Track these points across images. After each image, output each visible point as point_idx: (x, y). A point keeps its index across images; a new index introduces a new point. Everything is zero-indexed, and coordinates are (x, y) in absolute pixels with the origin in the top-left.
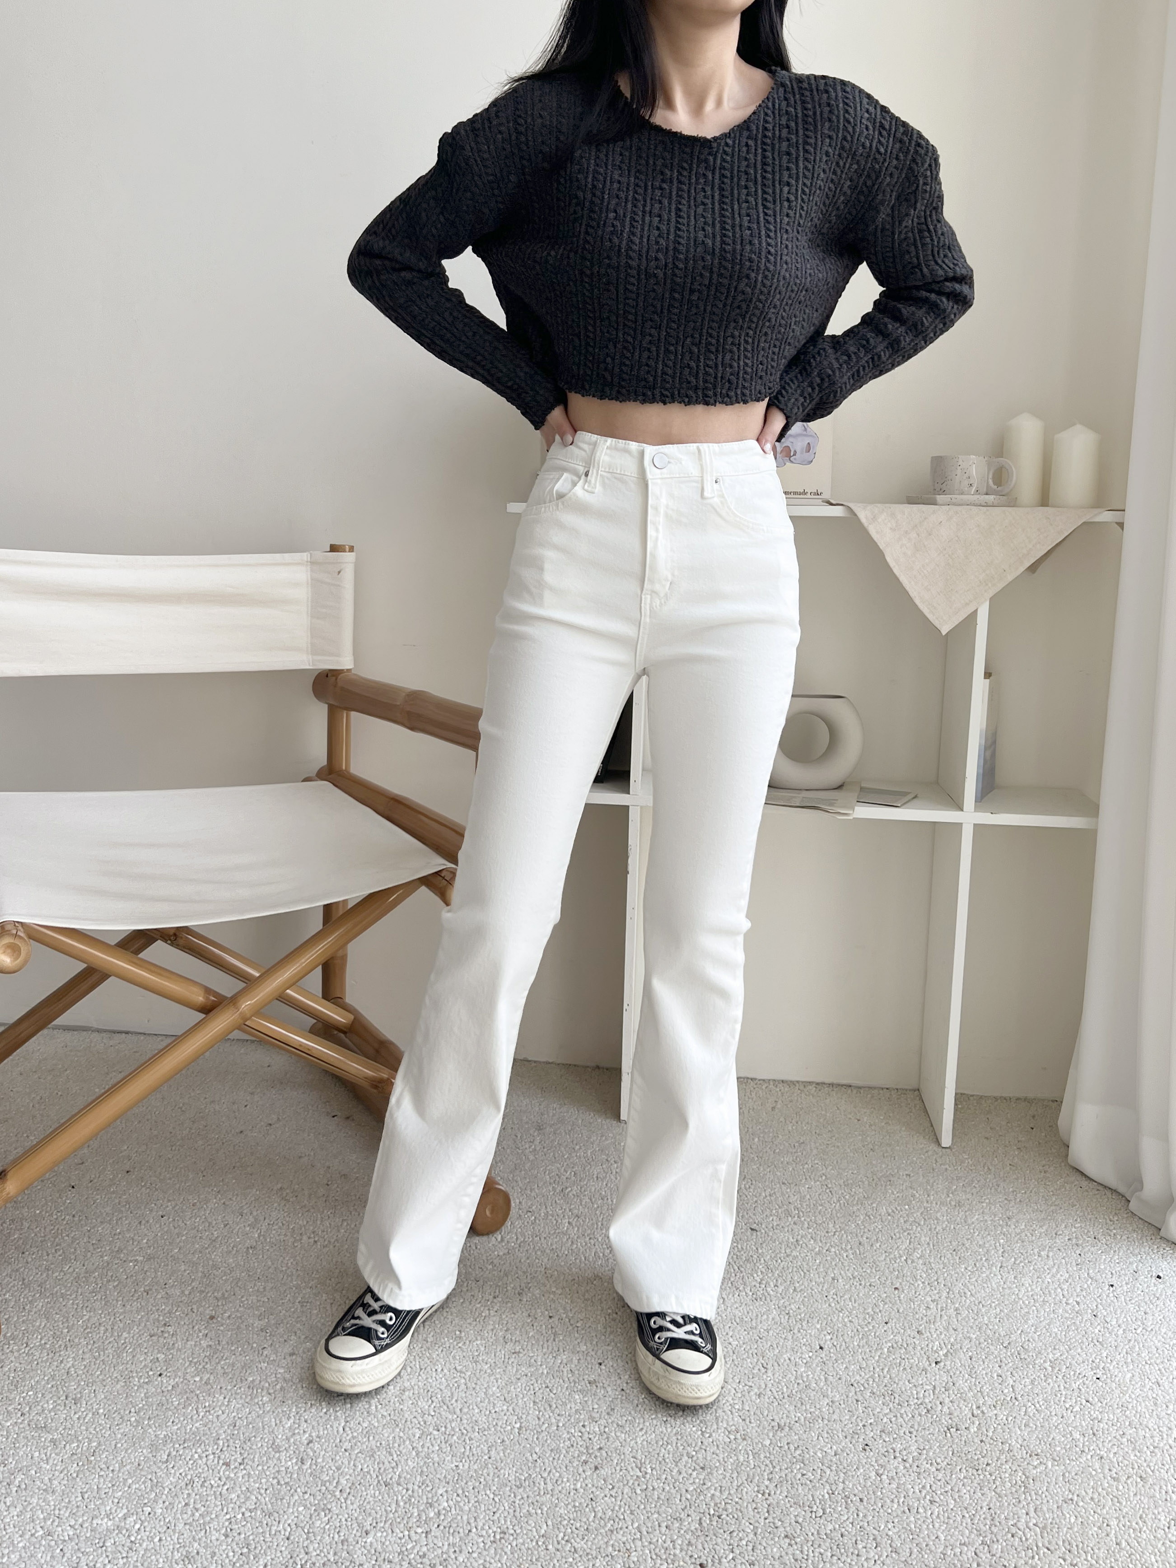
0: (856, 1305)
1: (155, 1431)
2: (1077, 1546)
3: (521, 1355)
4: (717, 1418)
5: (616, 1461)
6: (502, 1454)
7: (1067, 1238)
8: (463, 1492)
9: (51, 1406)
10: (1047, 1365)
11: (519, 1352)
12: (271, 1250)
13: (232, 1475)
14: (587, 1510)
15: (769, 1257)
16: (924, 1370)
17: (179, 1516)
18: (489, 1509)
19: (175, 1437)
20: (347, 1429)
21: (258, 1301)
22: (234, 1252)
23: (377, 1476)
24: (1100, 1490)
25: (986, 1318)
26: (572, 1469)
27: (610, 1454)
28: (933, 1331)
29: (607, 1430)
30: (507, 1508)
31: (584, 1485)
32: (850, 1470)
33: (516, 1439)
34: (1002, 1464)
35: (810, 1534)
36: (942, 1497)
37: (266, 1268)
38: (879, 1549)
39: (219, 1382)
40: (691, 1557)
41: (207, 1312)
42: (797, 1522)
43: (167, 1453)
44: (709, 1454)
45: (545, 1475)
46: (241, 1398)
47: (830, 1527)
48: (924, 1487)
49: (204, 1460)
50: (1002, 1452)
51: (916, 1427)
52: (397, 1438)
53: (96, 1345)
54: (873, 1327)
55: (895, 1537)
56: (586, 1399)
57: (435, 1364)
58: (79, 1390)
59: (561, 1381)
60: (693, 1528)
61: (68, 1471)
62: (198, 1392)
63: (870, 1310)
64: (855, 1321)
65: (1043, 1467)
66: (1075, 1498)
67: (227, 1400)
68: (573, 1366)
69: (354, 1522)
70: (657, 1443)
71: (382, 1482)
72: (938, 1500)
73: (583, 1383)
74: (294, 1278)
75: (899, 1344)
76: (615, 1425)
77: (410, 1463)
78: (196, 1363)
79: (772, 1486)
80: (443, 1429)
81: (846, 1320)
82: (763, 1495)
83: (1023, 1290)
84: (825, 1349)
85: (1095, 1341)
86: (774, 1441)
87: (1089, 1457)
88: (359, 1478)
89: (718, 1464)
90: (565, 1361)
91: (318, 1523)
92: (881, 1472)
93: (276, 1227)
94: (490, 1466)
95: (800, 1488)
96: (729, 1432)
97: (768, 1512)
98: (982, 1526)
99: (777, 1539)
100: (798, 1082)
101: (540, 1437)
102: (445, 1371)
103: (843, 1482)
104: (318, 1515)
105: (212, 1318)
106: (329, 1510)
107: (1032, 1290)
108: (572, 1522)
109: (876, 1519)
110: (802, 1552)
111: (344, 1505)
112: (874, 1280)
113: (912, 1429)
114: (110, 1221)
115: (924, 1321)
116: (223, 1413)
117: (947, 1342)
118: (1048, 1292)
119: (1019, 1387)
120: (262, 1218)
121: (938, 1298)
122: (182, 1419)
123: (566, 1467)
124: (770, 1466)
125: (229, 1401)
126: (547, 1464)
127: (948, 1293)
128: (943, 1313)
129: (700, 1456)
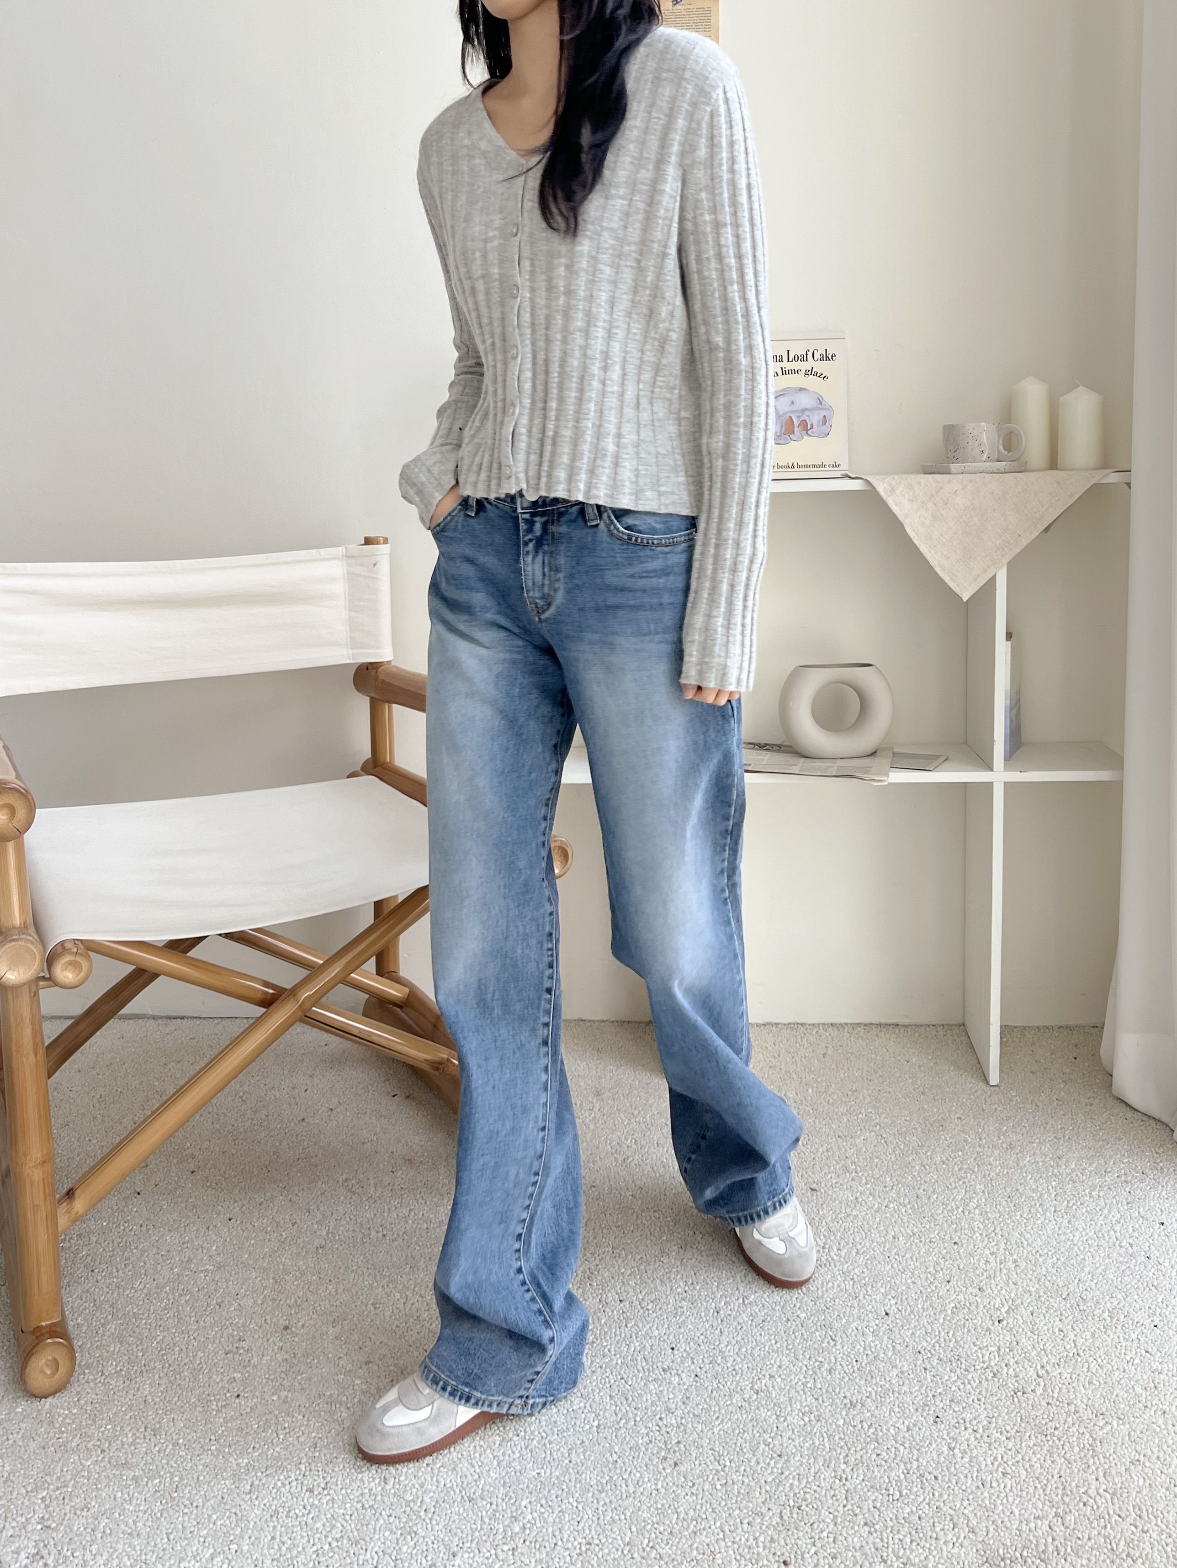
0: (918, 1264)
1: (236, 1460)
2: (1147, 1511)
4: (790, 1399)
5: (694, 1455)
6: (582, 1457)
7: (1116, 1175)
8: (547, 1502)
9: (131, 1440)
10: (1106, 1315)
12: (341, 1249)
13: (316, 1502)
14: (670, 1511)
17: (266, 1551)
18: (573, 1519)
19: (256, 1464)
21: (331, 1306)
22: (304, 1254)
23: (461, 1492)
24: (1165, 1447)
25: (1044, 1269)
26: (652, 1467)
27: (688, 1447)
28: (993, 1287)
29: (683, 1421)
30: (591, 1516)
31: (665, 1484)
32: (923, 1446)
33: (595, 1439)
34: (1069, 1427)
35: (888, 1519)
36: (1014, 1468)
38: (956, 1530)
39: (297, 1399)
40: (774, 1554)
41: (281, 1322)
42: (875, 1507)
43: (250, 1483)
44: (785, 1439)
45: (626, 1476)
46: (320, 1415)
47: (908, 1510)
48: (995, 1459)
49: (288, 1487)
50: (1068, 1413)
51: (983, 1393)
52: (478, 1448)
53: (171, 1368)
54: (935, 1287)
55: (971, 1516)
56: (661, 1389)
58: (157, 1420)
59: (635, 1371)
60: (774, 1523)
61: (152, 1511)
62: (277, 1412)
63: (932, 1269)
64: (918, 1282)
65: (1109, 1427)
66: (1142, 1459)
67: (306, 1419)
68: (646, 1353)
69: (441, 1543)
71: (465, 1497)
72: (1009, 1471)
73: (657, 1372)
74: (366, 1278)
75: (962, 1303)
76: (692, 1416)
77: (492, 1474)
78: (272, 1380)
79: (848, 1470)
80: (523, 1433)
81: (909, 1281)
82: (840, 1480)
83: (1077, 1234)
84: (890, 1316)
85: (1150, 1285)
86: (848, 1420)
87: (1152, 1412)
88: (443, 1495)
89: (794, 1450)
90: (638, 1348)
91: (405, 1549)
92: (953, 1445)
94: (571, 1471)
95: (876, 1471)
96: (803, 1414)
97: (846, 1498)
98: (1054, 1496)
99: (856, 1528)
100: (846, 1024)
101: (619, 1434)
103: (917, 1460)
104: (405, 1539)
105: (286, 1328)
106: (415, 1533)
107: (1086, 1234)
108: (656, 1526)
109: (951, 1498)
110: (882, 1540)
111: (429, 1526)
112: (932, 1236)
113: (980, 1396)
114: (178, 1228)
115: (985, 1276)
116: (303, 1434)
117: (1007, 1297)
118: (1100, 1235)
119: (1080, 1341)
120: (330, 1213)
121: (995, 1250)
122: (263, 1443)
123: (646, 1466)
124: (846, 1448)
125: (308, 1420)
126: (627, 1464)
127: (1006, 1244)
128: (1002, 1266)
129: (776, 1442)
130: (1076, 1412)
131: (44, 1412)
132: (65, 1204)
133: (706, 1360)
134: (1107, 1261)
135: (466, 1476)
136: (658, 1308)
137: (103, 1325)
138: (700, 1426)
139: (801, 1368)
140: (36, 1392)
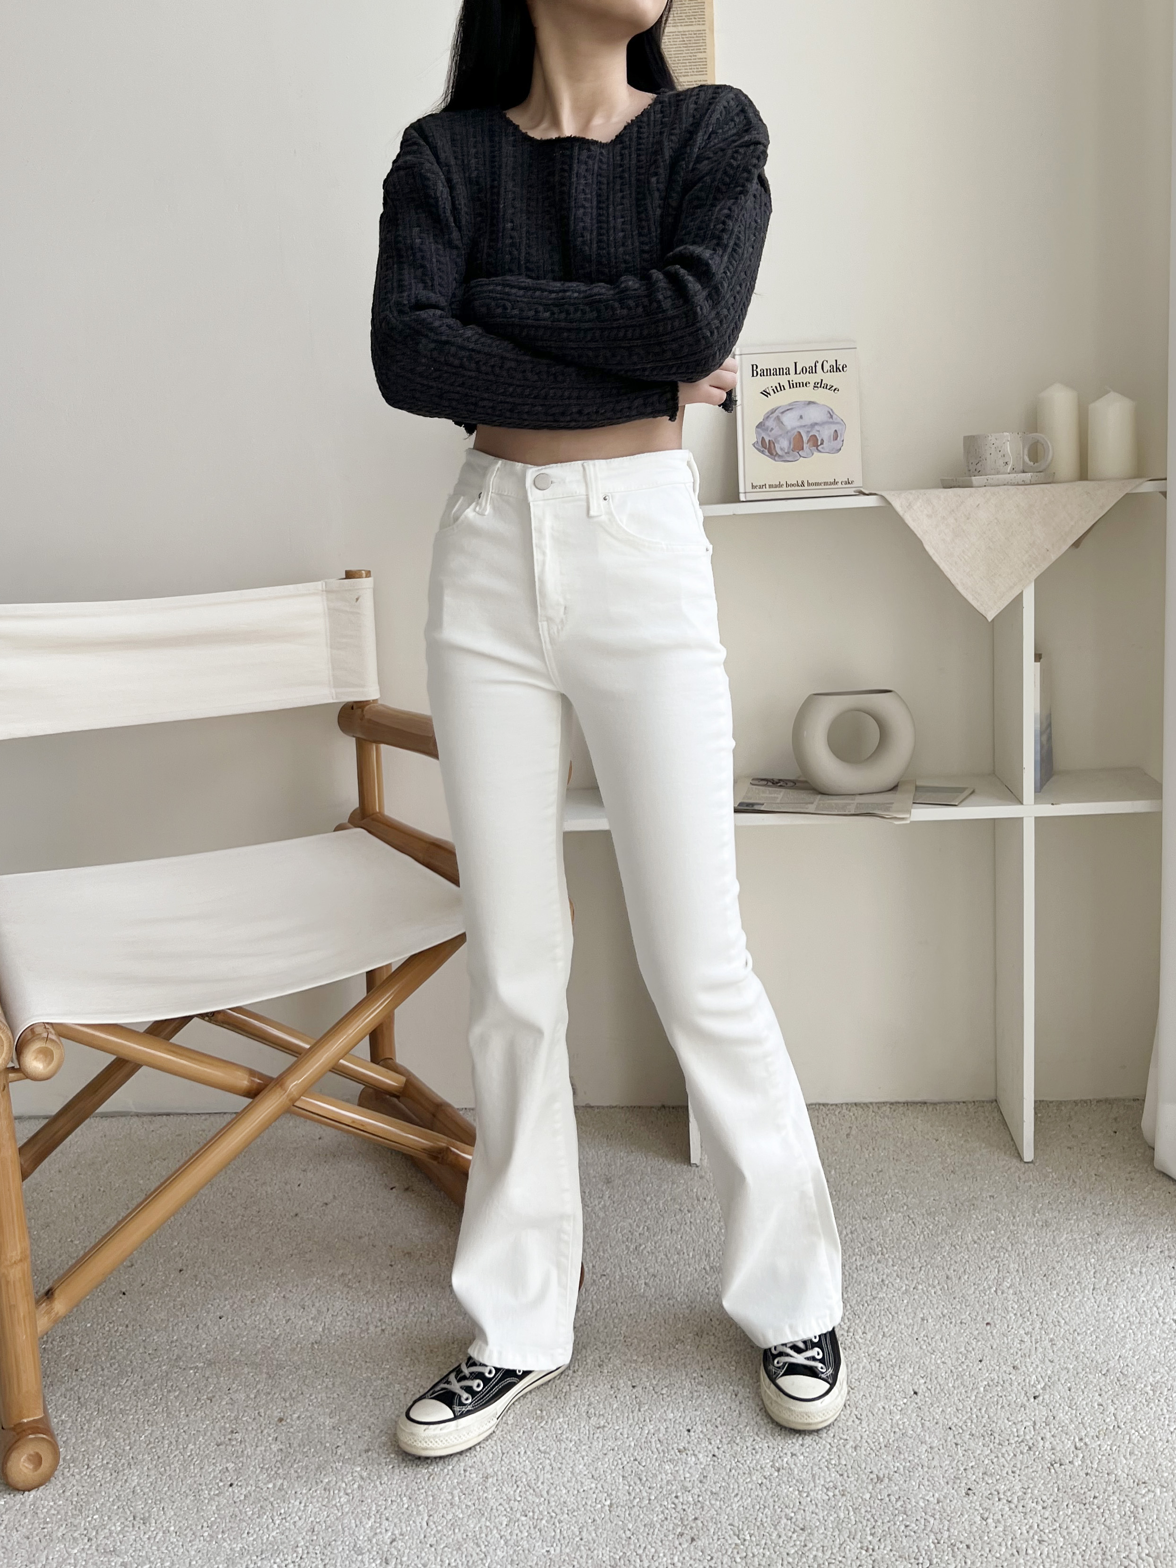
1: (229, 1545)
3: (606, 1429)
4: (813, 1476)
5: (712, 1531)
6: (594, 1535)
7: (1159, 1250)
9: (119, 1529)
10: (1149, 1389)
11: (604, 1426)
12: (338, 1344)
19: (251, 1548)
20: (431, 1523)
21: (328, 1398)
22: (298, 1350)
25: (1083, 1347)
26: (667, 1543)
27: (706, 1523)
28: (1028, 1365)
29: (701, 1499)
31: (681, 1559)
32: (953, 1517)
33: (607, 1518)
34: (1109, 1496)
36: (1051, 1536)
39: (293, 1487)
41: (276, 1414)
44: (808, 1513)
45: (640, 1551)
46: (318, 1501)
48: (1031, 1527)
50: (1108, 1483)
51: (1019, 1466)
52: (484, 1528)
53: (161, 1460)
54: (967, 1366)
56: (677, 1468)
57: (517, 1447)
58: (147, 1509)
59: (650, 1452)
62: (272, 1499)
63: (963, 1349)
64: (949, 1362)
65: (1151, 1495)
67: (303, 1505)
68: (661, 1435)
70: (753, 1507)
72: (1046, 1539)
73: (672, 1453)
74: (364, 1371)
75: (996, 1381)
76: (709, 1493)
77: (499, 1552)
78: (267, 1470)
79: (875, 1541)
80: (531, 1514)
81: (939, 1362)
82: (867, 1551)
83: (1118, 1312)
84: (919, 1394)
86: (874, 1494)
89: (818, 1524)
90: (652, 1431)
92: (986, 1516)
93: (341, 1318)
94: (582, 1548)
95: (904, 1541)
96: (827, 1489)
98: (1093, 1561)
100: (871, 1103)
101: (632, 1513)
102: (529, 1453)
103: (948, 1530)
105: (281, 1420)
107: (1127, 1311)
112: (964, 1317)
113: (1015, 1469)
114: (165, 1327)
115: (1019, 1355)
116: (300, 1519)
117: (1044, 1375)
118: (1142, 1312)
119: (1121, 1415)
120: (325, 1309)
121: (1031, 1330)
122: (257, 1529)
123: (661, 1542)
124: (872, 1520)
125: (305, 1506)
126: (641, 1541)
127: (1042, 1323)
128: (1038, 1345)
129: (799, 1517)
130: (1116, 1481)
131: (28, 1504)
132: (44, 1305)
133: (724, 1440)
134: (1149, 1338)
135: (472, 1556)
136: (673, 1392)
137: (89, 1421)
138: (718, 1503)
139: (825, 1446)
140: (19, 1486)
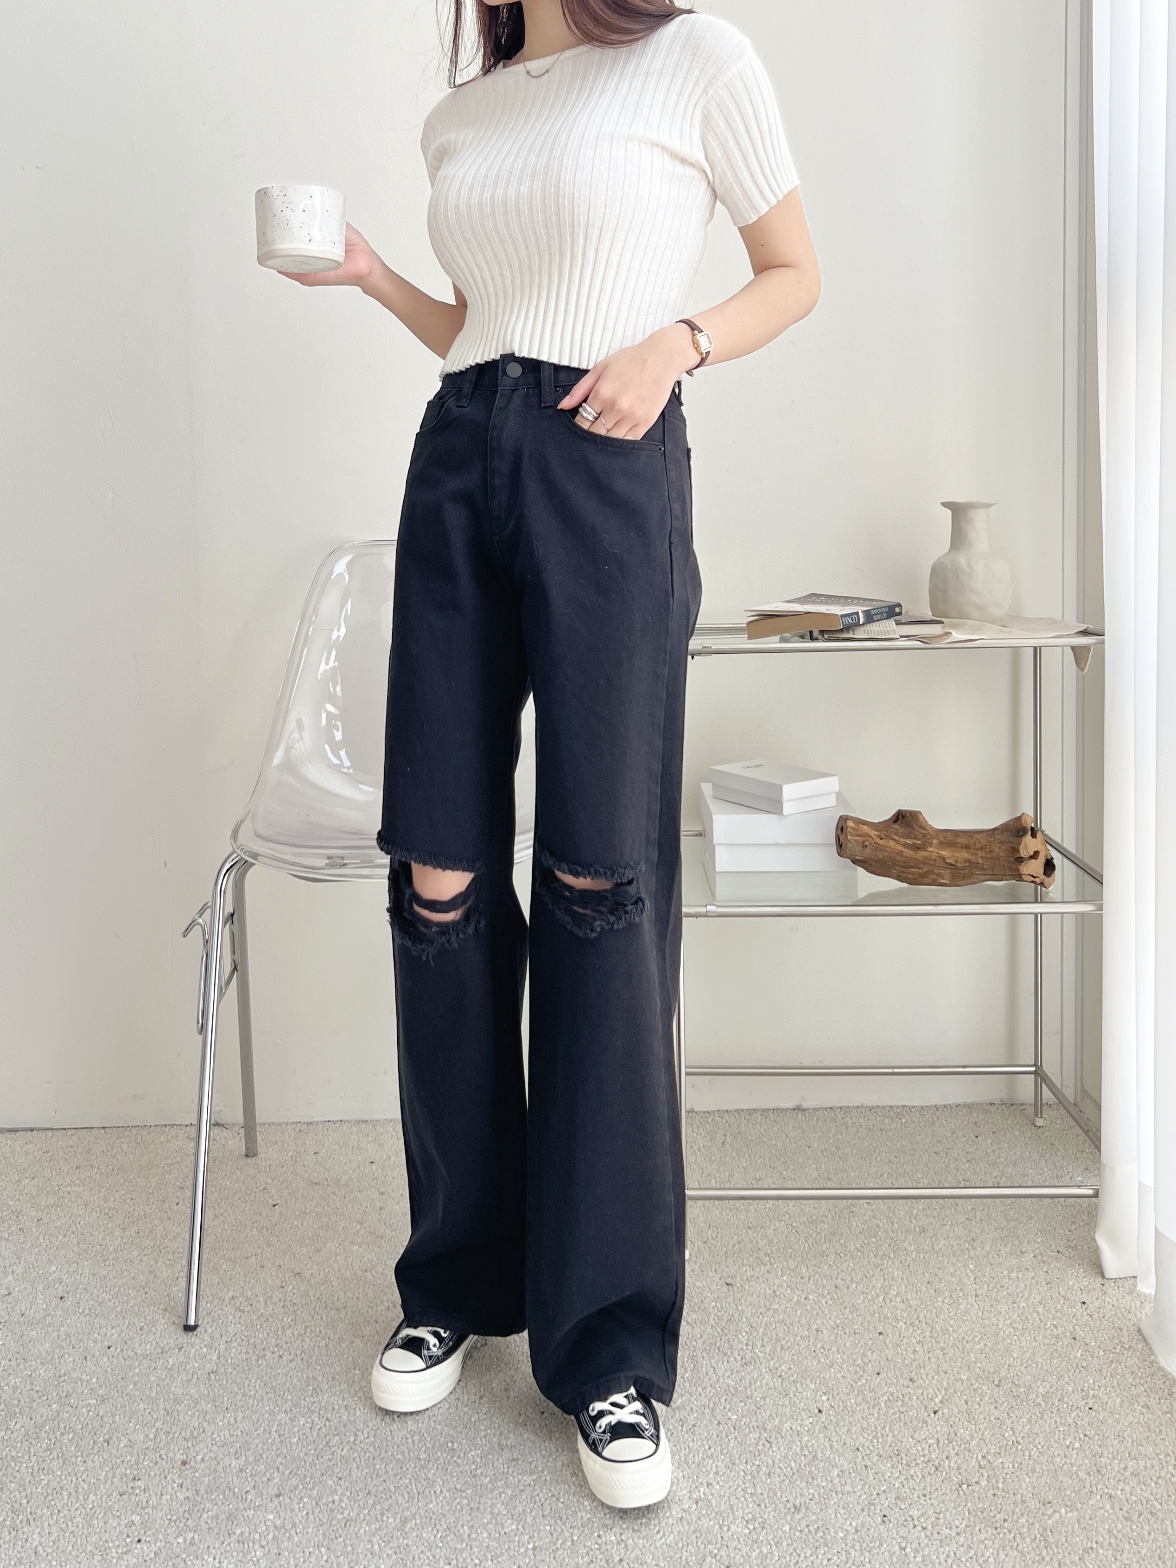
15: (749, 1314)
16: (925, 1422)
37: (233, 1395)
